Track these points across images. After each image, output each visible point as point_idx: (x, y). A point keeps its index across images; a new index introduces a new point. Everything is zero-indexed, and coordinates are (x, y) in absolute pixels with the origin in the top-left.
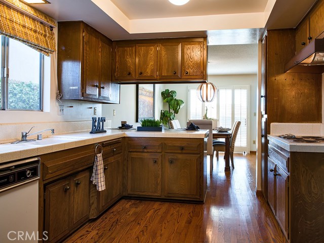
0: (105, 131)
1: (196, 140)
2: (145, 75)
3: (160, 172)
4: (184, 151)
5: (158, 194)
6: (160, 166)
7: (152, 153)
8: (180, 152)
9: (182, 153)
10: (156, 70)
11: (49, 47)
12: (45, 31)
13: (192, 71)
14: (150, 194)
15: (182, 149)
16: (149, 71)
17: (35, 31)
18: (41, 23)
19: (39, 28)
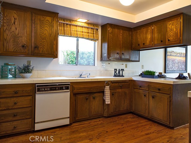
0: (124, 76)
1: (168, 85)
2: (146, 44)
3: (147, 102)
4: (160, 92)
5: (146, 115)
6: (147, 99)
7: (144, 91)
8: (158, 91)
9: (159, 93)
10: (151, 41)
11: (94, 38)
12: (93, 32)
13: (172, 38)
14: (142, 114)
15: (159, 90)
16: (148, 42)
17: (88, 33)
18: (92, 28)
19: (90, 31)
